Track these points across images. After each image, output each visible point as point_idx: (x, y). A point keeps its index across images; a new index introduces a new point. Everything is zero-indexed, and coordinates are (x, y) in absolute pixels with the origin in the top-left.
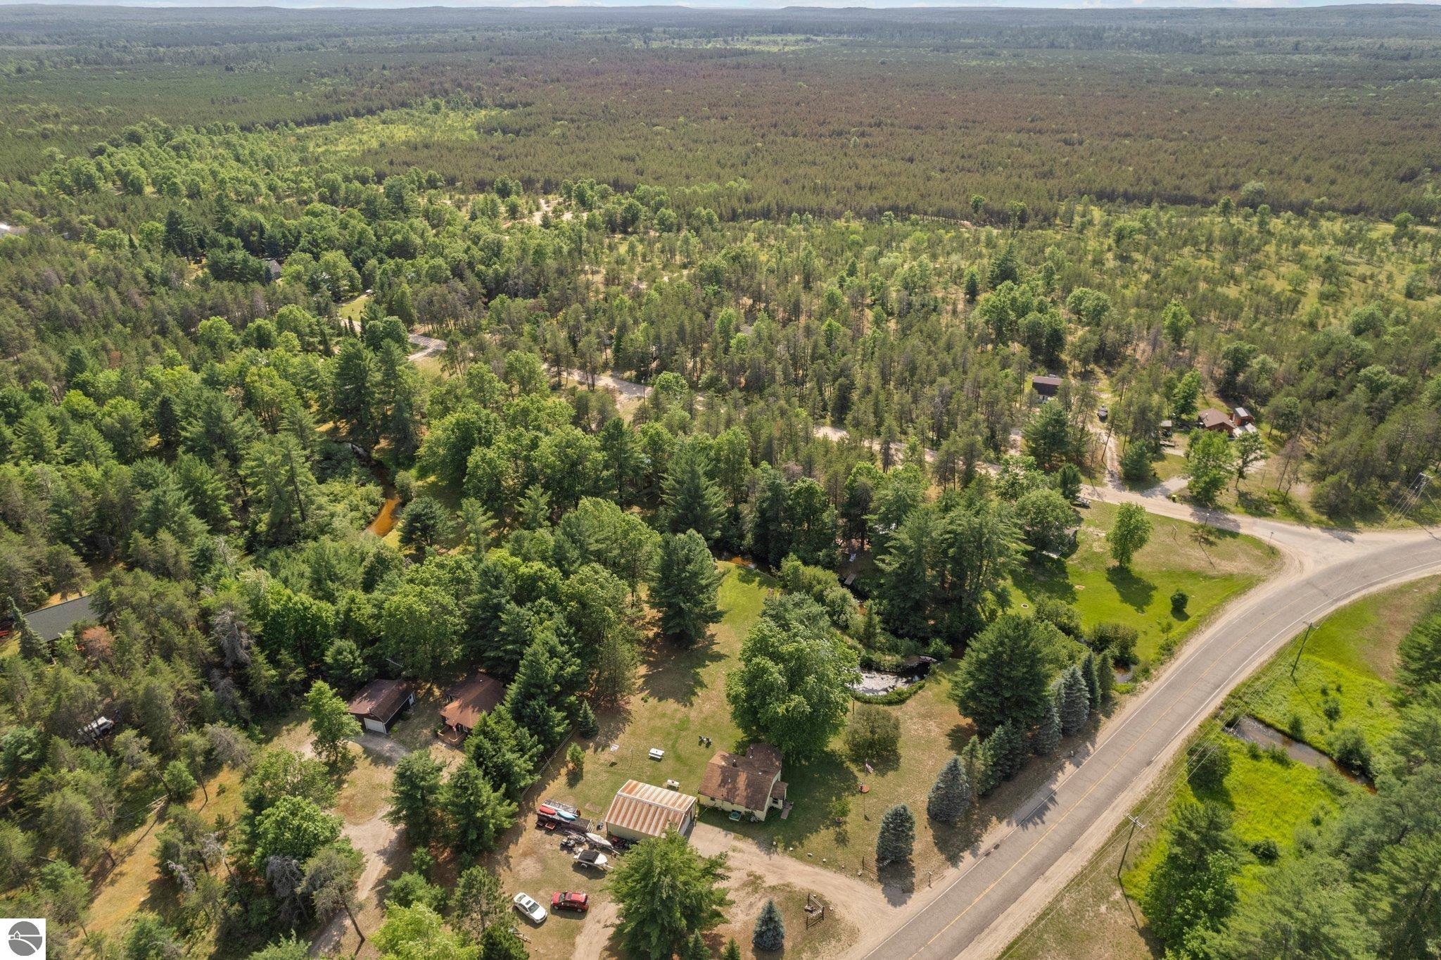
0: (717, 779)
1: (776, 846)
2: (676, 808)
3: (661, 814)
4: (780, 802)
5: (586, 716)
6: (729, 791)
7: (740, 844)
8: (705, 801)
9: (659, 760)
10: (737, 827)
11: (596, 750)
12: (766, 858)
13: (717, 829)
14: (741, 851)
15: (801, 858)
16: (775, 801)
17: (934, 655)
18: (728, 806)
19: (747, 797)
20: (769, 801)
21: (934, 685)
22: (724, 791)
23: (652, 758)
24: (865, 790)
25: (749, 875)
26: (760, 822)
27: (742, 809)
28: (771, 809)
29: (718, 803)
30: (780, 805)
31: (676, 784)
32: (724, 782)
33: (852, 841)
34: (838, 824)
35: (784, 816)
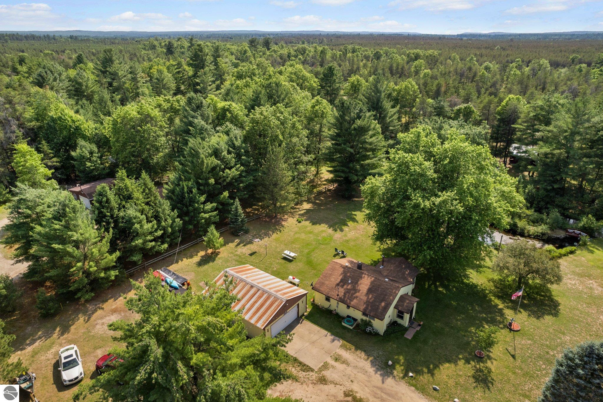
0: (337, 278)
1: (393, 367)
2: (279, 294)
3: (260, 297)
4: (407, 316)
5: (236, 215)
6: (347, 292)
7: (346, 355)
8: (320, 299)
9: (290, 261)
10: (349, 335)
11: (238, 244)
12: (377, 378)
13: (324, 332)
14: (345, 362)
15: (422, 390)
16: (400, 315)
17: (584, 229)
18: (342, 310)
19: (367, 303)
20: (391, 313)
21: (585, 252)
22: (341, 291)
23: (285, 258)
24: (515, 326)
25: (346, 395)
26: (377, 334)
27: (358, 315)
28: (393, 325)
29: (333, 305)
30: (405, 321)
31: (297, 281)
32: (343, 282)
33: (498, 385)
34: (480, 358)
35: (409, 335)
